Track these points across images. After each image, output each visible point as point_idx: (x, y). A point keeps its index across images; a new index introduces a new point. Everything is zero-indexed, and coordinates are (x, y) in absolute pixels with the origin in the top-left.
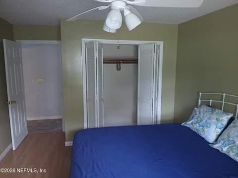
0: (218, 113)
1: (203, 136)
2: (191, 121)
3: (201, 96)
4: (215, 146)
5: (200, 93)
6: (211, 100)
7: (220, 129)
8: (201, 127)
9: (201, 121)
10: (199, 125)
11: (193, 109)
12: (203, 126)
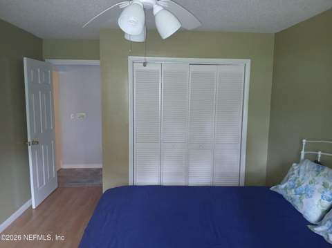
0: (327, 174)
1: (301, 211)
2: (285, 184)
3: (305, 145)
4: (318, 230)
5: (304, 141)
6: (320, 153)
7: (329, 200)
8: (298, 196)
9: (299, 185)
10: (295, 191)
11: (290, 165)
12: (301, 194)
